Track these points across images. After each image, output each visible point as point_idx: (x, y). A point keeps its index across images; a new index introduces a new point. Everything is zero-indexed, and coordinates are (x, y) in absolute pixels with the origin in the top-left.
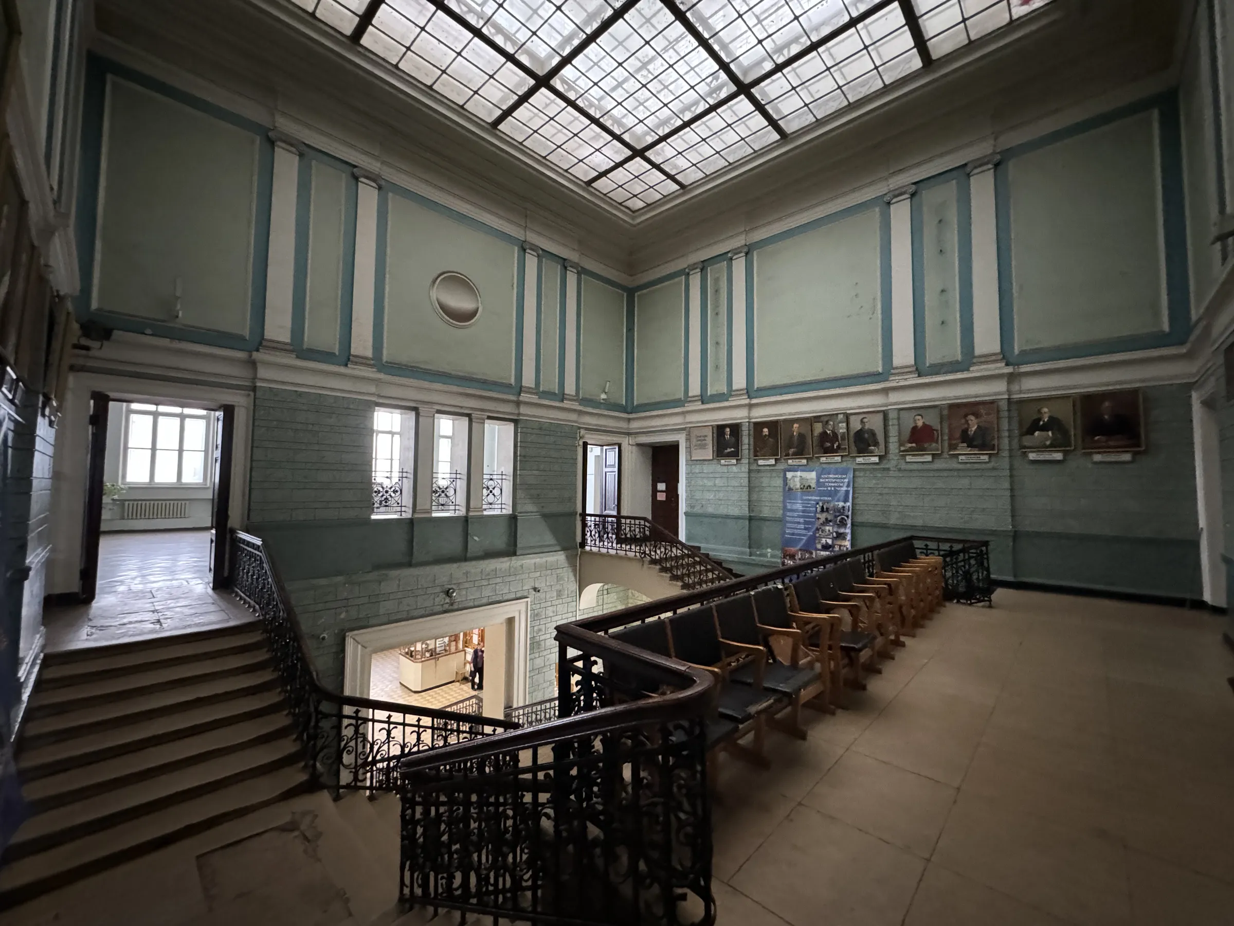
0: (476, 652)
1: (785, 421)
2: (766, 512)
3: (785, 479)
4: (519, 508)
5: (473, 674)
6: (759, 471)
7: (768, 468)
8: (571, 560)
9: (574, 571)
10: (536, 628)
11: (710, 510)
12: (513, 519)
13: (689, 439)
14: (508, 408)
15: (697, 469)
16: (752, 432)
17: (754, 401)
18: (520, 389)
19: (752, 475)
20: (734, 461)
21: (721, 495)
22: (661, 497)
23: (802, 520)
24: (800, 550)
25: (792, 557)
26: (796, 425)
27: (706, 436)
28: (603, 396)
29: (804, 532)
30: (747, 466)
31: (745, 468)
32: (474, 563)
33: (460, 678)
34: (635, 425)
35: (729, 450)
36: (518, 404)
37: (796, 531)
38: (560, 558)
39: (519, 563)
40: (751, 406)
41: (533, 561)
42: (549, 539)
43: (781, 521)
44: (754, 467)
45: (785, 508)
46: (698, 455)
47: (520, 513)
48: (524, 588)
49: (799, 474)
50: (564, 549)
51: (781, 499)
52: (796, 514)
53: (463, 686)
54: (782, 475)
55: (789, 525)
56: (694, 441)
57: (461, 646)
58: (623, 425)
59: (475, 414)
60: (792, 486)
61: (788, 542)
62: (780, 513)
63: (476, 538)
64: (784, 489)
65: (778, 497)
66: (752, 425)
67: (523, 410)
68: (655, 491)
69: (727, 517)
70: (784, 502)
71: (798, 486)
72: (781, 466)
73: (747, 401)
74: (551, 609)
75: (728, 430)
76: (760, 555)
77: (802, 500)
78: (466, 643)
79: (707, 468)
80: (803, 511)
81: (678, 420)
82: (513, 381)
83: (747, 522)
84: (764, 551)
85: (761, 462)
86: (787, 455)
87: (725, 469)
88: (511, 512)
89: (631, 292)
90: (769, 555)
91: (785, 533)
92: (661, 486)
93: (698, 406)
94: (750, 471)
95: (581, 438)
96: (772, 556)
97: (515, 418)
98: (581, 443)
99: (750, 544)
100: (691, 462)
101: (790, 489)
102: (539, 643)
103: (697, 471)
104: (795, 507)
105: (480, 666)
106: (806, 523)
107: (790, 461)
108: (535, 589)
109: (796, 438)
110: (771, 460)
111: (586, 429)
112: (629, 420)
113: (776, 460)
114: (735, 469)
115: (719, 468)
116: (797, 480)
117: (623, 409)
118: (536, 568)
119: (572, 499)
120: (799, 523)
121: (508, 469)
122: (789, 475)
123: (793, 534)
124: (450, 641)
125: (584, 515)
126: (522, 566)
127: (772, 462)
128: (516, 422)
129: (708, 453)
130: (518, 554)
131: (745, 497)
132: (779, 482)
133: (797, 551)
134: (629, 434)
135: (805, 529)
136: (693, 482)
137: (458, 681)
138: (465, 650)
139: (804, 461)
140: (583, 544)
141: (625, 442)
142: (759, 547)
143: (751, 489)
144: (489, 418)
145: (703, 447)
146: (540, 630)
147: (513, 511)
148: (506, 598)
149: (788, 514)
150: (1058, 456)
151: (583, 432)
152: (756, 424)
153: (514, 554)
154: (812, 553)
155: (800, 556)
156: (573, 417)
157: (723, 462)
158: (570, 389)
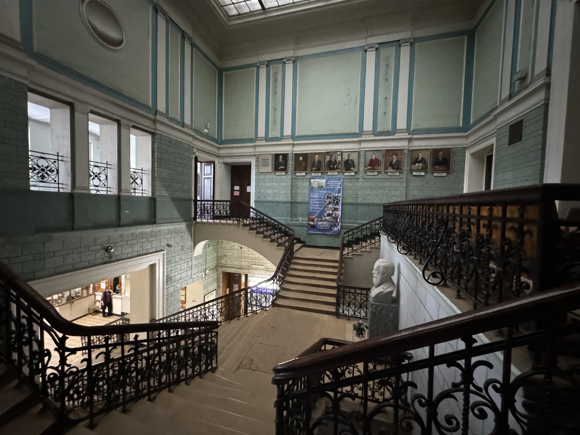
0: (105, 293)
1: (311, 153)
2: (299, 199)
3: (310, 182)
4: (157, 193)
5: (103, 308)
6: (296, 179)
7: (301, 177)
8: (189, 227)
9: (191, 234)
10: (169, 269)
11: (269, 199)
12: (153, 200)
13: (258, 161)
14: (147, 123)
15: (262, 177)
16: (294, 159)
17: (296, 142)
18: (156, 112)
19: (293, 181)
20: (284, 173)
21: (276, 191)
22: (237, 194)
23: (318, 203)
24: (317, 217)
25: (313, 220)
26: (317, 156)
27: (268, 160)
28: (206, 131)
29: (319, 208)
30: (291, 176)
31: (289, 177)
32: (126, 228)
33: (92, 311)
34: (223, 152)
35: (281, 167)
36: (155, 121)
37: (315, 208)
38: (183, 226)
39: (158, 228)
40: (293, 145)
41: (167, 227)
42: (176, 214)
43: (308, 203)
44: (294, 177)
45: (310, 198)
46: (263, 169)
47: (157, 196)
48: (162, 245)
49: (317, 180)
50: (185, 221)
51: (308, 193)
52: (315, 200)
53: (95, 316)
54: (308, 181)
55: (311, 205)
56: (261, 162)
57: (91, 291)
58: (215, 151)
59: (123, 121)
60: (313, 186)
61: (310, 214)
62: (307, 200)
63: (127, 211)
64: (310, 187)
65: (307, 191)
66: (294, 154)
67: (158, 126)
68: (232, 190)
69: (279, 202)
70: (309, 194)
71: (316, 186)
72: (308, 176)
73: (292, 142)
74: (178, 257)
75: (281, 157)
76: (296, 221)
77: (318, 193)
78: (95, 289)
79: (269, 177)
80: (319, 198)
81: (251, 150)
82: (150, 104)
83: (290, 205)
84: (298, 219)
85: (298, 174)
86: (312, 171)
87: (279, 177)
88: (150, 195)
89: (221, 71)
90: (300, 220)
91: (309, 209)
92: (237, 188)
93: (264, 143)
94: (292, 179)
95: (194, 153)
96: (302, 221)
97: (153, 131)
98: (194, 157)
99: (291, 216)
100: (258, 173)
101: (312, 188)
102: (171, 278)
103: (262, 178)
104: (314, 196)
105: (108, 301)
106: (320, 204)
107: (313, 174)
108: (168, 245)
109: (316, 162)
110: (303, 173)
111: (197, 149)
112: (219, 148)
113: (306, 173)
114: (284, 177)
115: (275, 177)
116: (316, 183)
117: (216, 141)
118: (169, 232)
119: (189, 190)
120: (316, 204)
121: (148, 166)
122: (312, 181)
123: (313, 210)
124: (82, 290)
125: (196, 201)
126: (160, 231)
127: (304, 174)
128: (153, 134)
129: (270, 169)
130: (157, 223)
131: (289, 191)
132: (307, 184)
133: (315, 217)
134: (219, 157)
135: (319, 207)
136: (260, 184)
137: (91, 314)
138: (95, 294)
139: (320, 174)
140: (195, 219)
141: (217, 161)
142: (296, 216)
143: (292, 187)
144: (134, 127)
145: (267, 165)
146: (171, 270)
147: (152, 195)
148: (149, 252)
149: (311, 200)
150: (423, 174)
151: (195, 150)
152: (295, 154)
153: (154, 223)
154: (322, 218)
155: (316, 219)
156: (190, 139)
157: (277, 173)
158: (187, 121)
